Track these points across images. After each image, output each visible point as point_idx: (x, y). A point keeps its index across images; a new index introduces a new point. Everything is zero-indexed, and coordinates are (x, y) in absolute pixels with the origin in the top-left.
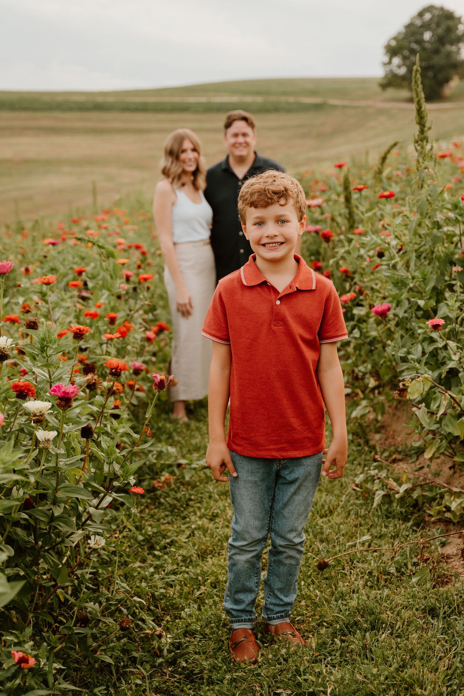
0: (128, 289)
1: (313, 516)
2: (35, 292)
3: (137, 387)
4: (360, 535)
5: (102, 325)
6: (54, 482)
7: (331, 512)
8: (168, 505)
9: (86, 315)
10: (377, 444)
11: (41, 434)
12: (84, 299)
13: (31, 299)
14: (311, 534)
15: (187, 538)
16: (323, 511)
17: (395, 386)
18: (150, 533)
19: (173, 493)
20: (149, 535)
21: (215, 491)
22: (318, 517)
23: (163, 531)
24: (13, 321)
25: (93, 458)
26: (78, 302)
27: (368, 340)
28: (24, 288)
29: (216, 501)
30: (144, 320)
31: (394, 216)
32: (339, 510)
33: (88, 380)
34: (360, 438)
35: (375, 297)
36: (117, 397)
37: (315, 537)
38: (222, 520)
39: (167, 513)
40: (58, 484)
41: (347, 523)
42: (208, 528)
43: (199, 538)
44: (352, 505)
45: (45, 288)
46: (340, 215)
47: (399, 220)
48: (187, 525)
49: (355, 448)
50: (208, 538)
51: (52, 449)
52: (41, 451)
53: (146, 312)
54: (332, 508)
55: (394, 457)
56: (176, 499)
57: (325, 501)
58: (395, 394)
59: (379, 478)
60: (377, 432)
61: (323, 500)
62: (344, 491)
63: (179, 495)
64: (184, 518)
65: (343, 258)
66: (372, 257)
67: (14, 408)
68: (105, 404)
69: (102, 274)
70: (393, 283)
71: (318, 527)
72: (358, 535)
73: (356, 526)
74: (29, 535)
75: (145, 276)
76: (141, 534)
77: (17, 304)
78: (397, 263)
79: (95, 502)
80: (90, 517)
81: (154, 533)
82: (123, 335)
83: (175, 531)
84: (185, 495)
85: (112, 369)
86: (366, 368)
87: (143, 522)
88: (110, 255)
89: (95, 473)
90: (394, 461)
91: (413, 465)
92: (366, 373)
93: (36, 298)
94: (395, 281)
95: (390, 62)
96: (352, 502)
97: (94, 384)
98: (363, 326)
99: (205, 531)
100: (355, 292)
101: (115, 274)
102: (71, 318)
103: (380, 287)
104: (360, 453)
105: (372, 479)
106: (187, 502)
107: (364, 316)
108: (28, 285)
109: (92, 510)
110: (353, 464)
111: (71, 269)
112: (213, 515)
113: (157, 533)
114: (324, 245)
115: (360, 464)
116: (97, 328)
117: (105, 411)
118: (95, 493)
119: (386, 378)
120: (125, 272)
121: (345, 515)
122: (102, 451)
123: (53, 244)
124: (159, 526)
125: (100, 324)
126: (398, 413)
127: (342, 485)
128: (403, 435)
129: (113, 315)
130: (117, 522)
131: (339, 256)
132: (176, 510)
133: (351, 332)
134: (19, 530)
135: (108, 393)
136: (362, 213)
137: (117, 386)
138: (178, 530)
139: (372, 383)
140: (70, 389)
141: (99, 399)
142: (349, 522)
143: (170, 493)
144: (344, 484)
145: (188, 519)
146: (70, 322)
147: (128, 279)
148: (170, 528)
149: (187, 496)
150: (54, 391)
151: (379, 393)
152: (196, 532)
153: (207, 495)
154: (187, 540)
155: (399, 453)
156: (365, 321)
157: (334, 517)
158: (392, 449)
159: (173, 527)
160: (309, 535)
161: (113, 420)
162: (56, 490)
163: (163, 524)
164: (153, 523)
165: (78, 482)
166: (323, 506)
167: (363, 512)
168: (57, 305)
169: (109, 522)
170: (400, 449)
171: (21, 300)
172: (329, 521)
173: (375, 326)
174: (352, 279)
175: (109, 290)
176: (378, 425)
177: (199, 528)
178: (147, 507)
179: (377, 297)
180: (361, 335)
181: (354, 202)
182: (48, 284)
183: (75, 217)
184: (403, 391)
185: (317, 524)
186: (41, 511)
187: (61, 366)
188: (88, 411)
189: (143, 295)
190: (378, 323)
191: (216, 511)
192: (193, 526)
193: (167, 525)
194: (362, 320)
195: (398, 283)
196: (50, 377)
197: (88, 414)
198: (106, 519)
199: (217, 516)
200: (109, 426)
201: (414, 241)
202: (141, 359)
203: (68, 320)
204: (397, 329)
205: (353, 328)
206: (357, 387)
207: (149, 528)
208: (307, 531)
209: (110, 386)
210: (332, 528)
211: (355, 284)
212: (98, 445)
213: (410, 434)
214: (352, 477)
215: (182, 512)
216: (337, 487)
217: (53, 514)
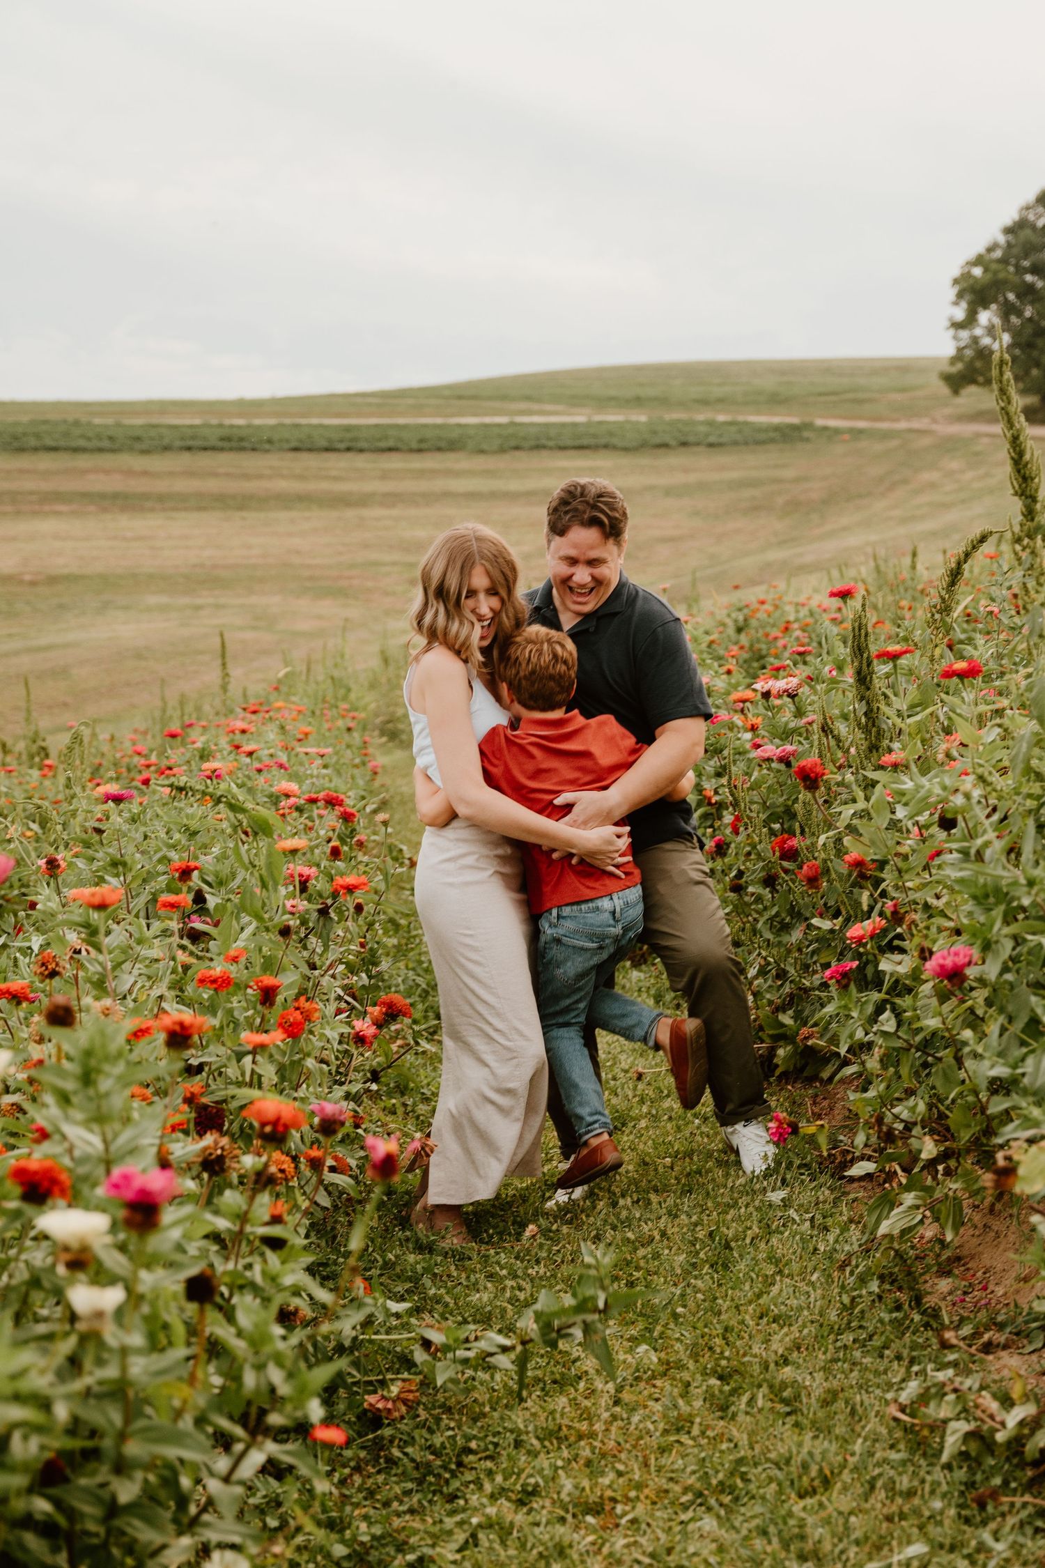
0: (307, 911)
1: (780, 1492)
2: (72, 925)
3: (330, 1162)
4: (900, 1544)
5: (240, 1005)
6: (117, 1418)
7: (827, 1483)
8: (410, 1465)
9: (202, 981)
10: (942, 1304)
11: (84, 1297)
12: (196, 936)
13: (62, 940)
14: (775, 1540)
15: (459, 1551)
16: (805, 1479)
17: (986, 1158)
18: (365, 1538)
19: (424, 1432)
20: (362, 1544)
21: (531, 1428)
22: (793, 1495)
23: (398, 1531)
24: (17, 998)
25: (215, 1349)
26: (183, 948)
27: (918, 1038)
28: (44, 912)
29: (533, 1454)
30: (348, 989)
31: (981, 721)
32: (846, 1476)
33: (205, 1149)
34: (900, 1289)
35: (934, 929)
36: (281, 1189)
37: (786, 1546)
38: (548, 1503)
39: (409, 1485)
40: (127, 1421)
41: (866, 1512)
42: (512, 1524)
43: (491, 1548)
44: (878, 1464)
45: (95, 916)
46: (845, 717)
47: (991, 734)
48: (458, 1518)
49: (886, 1317)
50: (512, 1552)
51: (111, 1335)
52: (84, 1339)
53: (352, 969)
54: (828, 1472)
55: (986, 1337)
56: (431, 1448)
57: (810, 1454)
58: (987, 1179)
59: (955, 1390)
60: (944, 1272)
61: (805, 1450)
62: (858, 1428)
63: (438, 1440)
64: (452, 1498)
65: (851, 829)
66: (927, 827)
67: (18, 1225)
68: (246, 1213)
69: (241, 874)
70: (974, 897)
71: (792, 1522)
72: (894, 1543)
73: (889, 1519)
74: (55, 1550)
75: (350, 880)
76: (343, 1541)
77: (27, 951)
78: (987, 844)
79: (222, 1464)
80: (210, 1505)
81: (374, 1537)
82: (293, 1031)
83: (426, 1532)
84: (453, 1437)
85: (263, 1125)
86: (913, 1109)
87: (348, 1509)
88: (260, 829)
89: (223, 1388)
90: (988, 1348)
91: (1034, 1357)
92: (915, 1124)
93: (73, 938)
94: (979, 893)
95: (971, 320)
96: (878, 1455)
97: (221, 1159)
98: (905, 1002)
99: (504, 1531)
100: (881, 914)
101: (272, 874)
102: (161, 989)
103: (948, 903)
104: (900, 1327)
105: (940, 1391)
106: (458, 1456)
107: (907, 976)
108: (54, 905)
109: (214, 1486)
110: (881, 1356)
111: (165, 860)
112: (524, 1491)
113: (382, 1537)
114: (804, 795)
115: (899, 1358)
116: (230, 1012)
117: (248, 1229)
118: (224, 1441)
119: (965, 1136)
120: (299, 867)
121: (860, 1491)
122: (240, 1334)
123: (118, 799)
124: (387, 1520)
125: (235, 1002)
126: (996, 1225)
127: (853, 1412)
128: (1009, 1280)
129: (269, 980)
130: (282, 1510)
131: (841, 824)
132: (431, 1479)
133: (874, 1019)
134: (31, 1540)
135: (256, 1182)
136: (899, 714)
137: (277, 1163)
138: (436, 1529)
139: (929, 1148)
140: (155, 1180)
141: (232, 1198)
142: (873, 1509)
143: (416, 1433)
144: (860, 1410)
145: (462, 1502)
146: (161, 997)
147: (304, 886)
148: (417, 1525)
149: (460, 1441)
150: (116, 1186)
151: (948, 1173)
152: (481, 1536)
153: (511, 1437)
154: (458, 1557)
155: (1001, 1327)
156: (909, 990)
157: (835, 1494)
158: (982, 1316)
159: (423, 1521)
160: (770, 1542)
161: (269, 1254)
162: (122, 1437)
163: (398, 1515)
164: (372, 1512)
165: (178, 1414)
166: (805, 1466)
167: (904, 1482)
168: (126, 955)
169: (261, 1511)
170: (1000, 1318)
171: (36, 942)
172: (821, 1505)
173: (934, 1001)
174: (878, 882)
175: (259, 918)
176: (947, 1254)
177: (489, 1525)
178: (357, 1469)
179: (940, 930)
180: (899, 1025)
181: (878, 684)
182: (101, 907)
183: (175, 727)
184: (1009, 1172)
185: (790, 1514)
186: (86, 1490)
187: (136, 1115)
188: (207, 1229)
189: (346, 929)
190: (943, 997)
191: (532, 1481)
192: (475, 1521)
193: (408, 1517)
194: (901, 988)
195: (987, 896)
196: (107, 1149)
197: (206, 1237)
198: (251, 1501)
199: (534, 1492)
200: (257, 1268)
201: (1025, 790)
202: (339, 1092)
203: (156, 992)
204: (991, 1011)
205: (879, 1010)
206: (891, 1159)
207: (363, 1526)
208: (764, 1533)
209: (260, 1166)
210: (829, 1523)
211: (884, 894)
212: (230, 1317)
213: (1026, 1280)
214: (878, 1392)
215: (447, 1482)
216: (842, 1417)
217: (114, 1498)
